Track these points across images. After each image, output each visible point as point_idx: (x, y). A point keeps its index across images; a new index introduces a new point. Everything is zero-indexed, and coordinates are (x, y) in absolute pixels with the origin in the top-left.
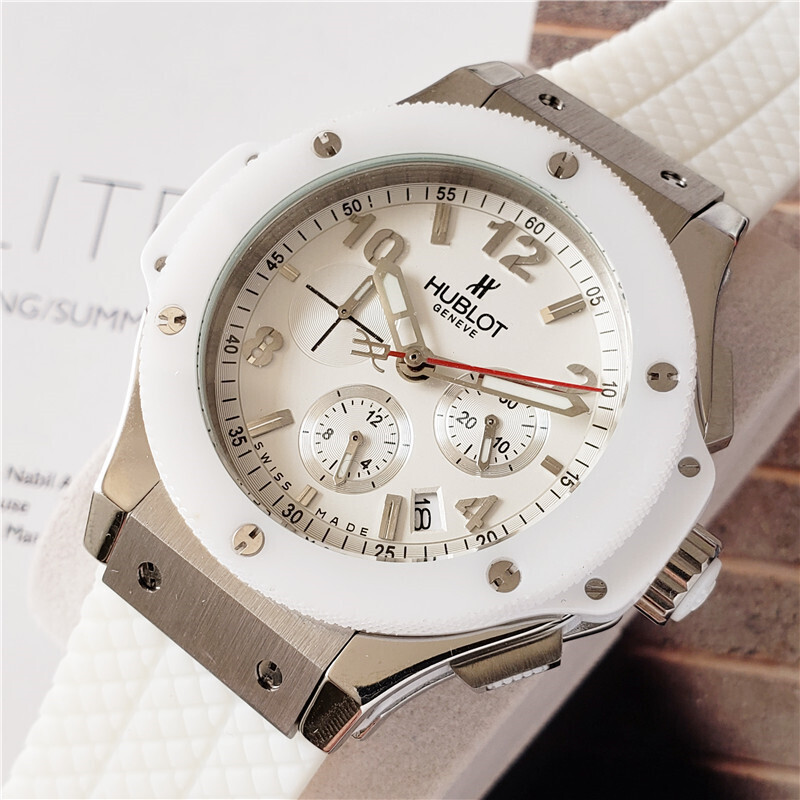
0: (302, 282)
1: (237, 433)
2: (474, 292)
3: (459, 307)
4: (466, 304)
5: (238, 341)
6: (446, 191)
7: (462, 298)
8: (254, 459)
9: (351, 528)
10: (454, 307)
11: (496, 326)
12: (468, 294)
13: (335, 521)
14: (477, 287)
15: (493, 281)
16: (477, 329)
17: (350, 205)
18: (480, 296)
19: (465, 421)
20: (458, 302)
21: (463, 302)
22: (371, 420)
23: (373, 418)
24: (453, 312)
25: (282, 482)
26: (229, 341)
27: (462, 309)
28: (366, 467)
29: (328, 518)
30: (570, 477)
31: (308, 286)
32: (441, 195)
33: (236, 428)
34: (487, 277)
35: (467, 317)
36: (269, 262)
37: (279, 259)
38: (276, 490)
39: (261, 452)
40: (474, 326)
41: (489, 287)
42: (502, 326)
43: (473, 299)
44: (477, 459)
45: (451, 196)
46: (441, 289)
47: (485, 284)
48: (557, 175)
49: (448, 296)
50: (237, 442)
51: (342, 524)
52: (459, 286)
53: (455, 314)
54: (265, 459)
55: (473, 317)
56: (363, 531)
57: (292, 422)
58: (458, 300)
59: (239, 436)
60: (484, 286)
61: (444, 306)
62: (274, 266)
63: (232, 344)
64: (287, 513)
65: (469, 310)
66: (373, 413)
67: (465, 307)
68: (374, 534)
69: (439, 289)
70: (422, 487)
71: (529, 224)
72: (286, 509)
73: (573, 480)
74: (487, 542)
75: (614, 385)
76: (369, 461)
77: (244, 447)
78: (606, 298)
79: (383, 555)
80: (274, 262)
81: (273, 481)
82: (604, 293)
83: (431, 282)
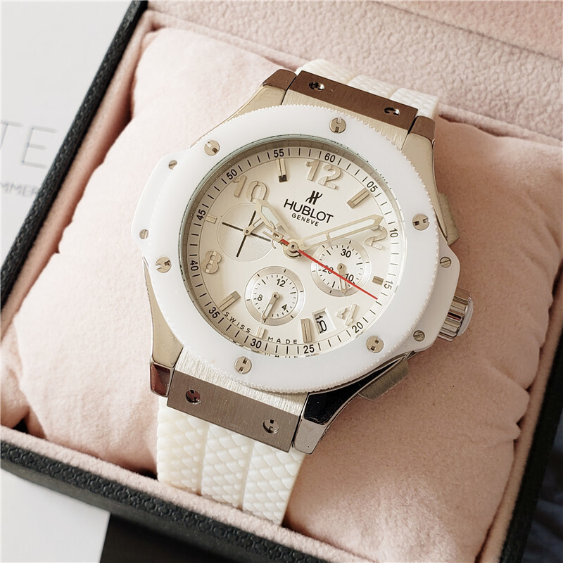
0: (219, 222)
1: (213, 311)
2: (310, 202)
4: (308, 209)
5: (197, 263)
6: (278, 152)
7: (305, 207)
8: (227, 322)
9: (288, 342)
11: (327, 216)
12: (307, 204)
13: (279, 341)
14: (311, 198)
15: (318, 193)
16: (318, 221)
17: (231, 173)
18: (314, 204)
21: (306, 209)
22: (280, 284)
23: (281, 283)
24: (303, 215)
25: (245, 329)
26: (193, 264)
28: (285, 309)
29: (275, 340)
30: (388, 284)
31: (223, 223)
32: (276, 155)
33: (212, 309)
34: (314, 192)
35: (311, 216)
36: (198, 216)
37: (203, 213)
38: (243, 334)
39: (229, 317)
40: (316, 220)
41: (317, 197)
42: (330, 216)
43: (311, 205)
44: (340, 288)
45: (282, 154)
46: (293, 205)
47: (315, 196)
48: (336, 131)
50: (215, 315)
51: (283, 341)
52: (301, 201)
53: (305, 216)
54: (233, 320)
55: (315, 215)
56: (295, 342)
57: (240, 297)
58: (303, 208)
59: (215, 312)
60: (314, 197)
61: (297, 214)
62: (202, 217)
63: (194, 266)
64: (253, 344)
65: (311, 212)
66: (279, 280)
67: (308, 211)
68: (301, 341)
69: (292, 205)
70: (317, 310)
71: (327, 158)
72: (252, 342)
73: (390, 284)
74: (358, 329)
75: (396, 230)
76: (286, 306)
77: (220, 317)
78: (378, 186)
79: (308, 350)
80: (201, 215)
81: (240, 330)
82: (376, 184)
83: (286, 203)
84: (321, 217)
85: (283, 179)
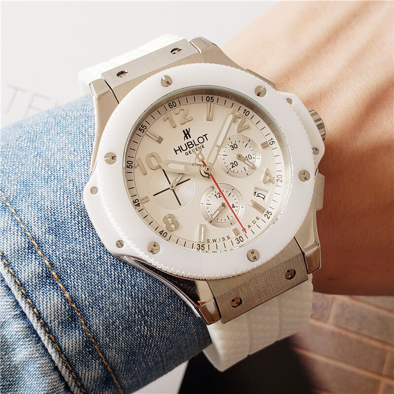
0: (151, 197)
1: (199, 247)
2: (187, 138)
3: (190, 146)
4: (190, 143)
5: (163, 231)
6: (142, 128)
7: (187, 143)
8: (213, 245)
9: (254, 222)
10: (190, 148)
11: (204, 137)
13: (249, 226)
14: (186, 136)
15: (186, 130)
16: (202, 144)
17: (129, 165)
18: (190, 137)
19: (234, 165)
20: (189, 146)
21: (189, 144)
22: (218, 197)
23: (218, 196)
25: (226, 239)
27: (192, 146)
28: (234, 207)
30: (271, 141)
31: (154, 195)
32: (142, 131)
33: (197, 247)
34: (184, 131)
35: (196, 145)
36: (136, 205)
38: (228, 242)
39: (211, 241)
41: (188, 132)
42: (205, 135)
43: (190, 140)
44: (250, 168)
45: (145, 128)
46: (180, 149)
49: (184, 148)
50: (203, 248)
51: (252, 224)
52: (182, 142)
54: (214, 241)
55: (197, 143)
56: (257, 218)
57: (205, 225)
59: (201, 247)
60: (187, 134)
61: (187, 151)
62: (139, 204)
63: (163, 233)
64: (238, 242)
65: (193, 143)
66: (215, 195)
67: (191, 144)
68: (260, 215)
71: (171, 107)
72: (236, 241)
73: (272, 140)
74: (280, 179)
75: (245, 110)
76: (233, 205)
77: (206, 246)
78: (212, 96)
79: (269, 216)
80: (137, 203)
81: (224, 242)
82: (210, 96)
83: (176, 151)
84: (201, 140)
85: (160, 140)
